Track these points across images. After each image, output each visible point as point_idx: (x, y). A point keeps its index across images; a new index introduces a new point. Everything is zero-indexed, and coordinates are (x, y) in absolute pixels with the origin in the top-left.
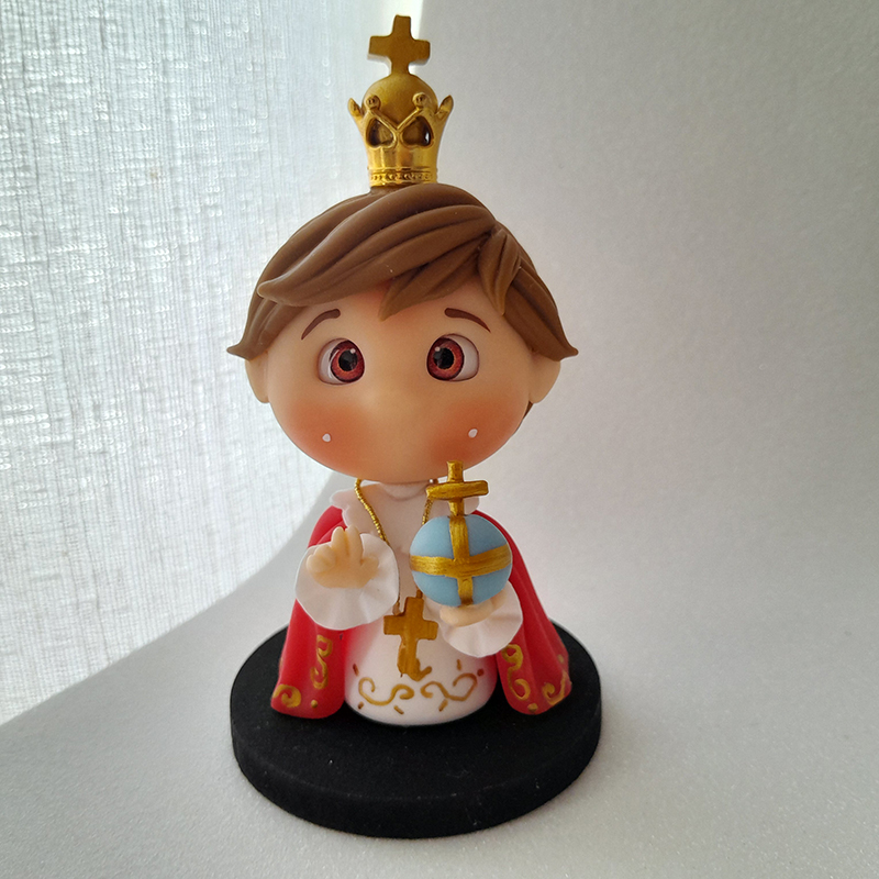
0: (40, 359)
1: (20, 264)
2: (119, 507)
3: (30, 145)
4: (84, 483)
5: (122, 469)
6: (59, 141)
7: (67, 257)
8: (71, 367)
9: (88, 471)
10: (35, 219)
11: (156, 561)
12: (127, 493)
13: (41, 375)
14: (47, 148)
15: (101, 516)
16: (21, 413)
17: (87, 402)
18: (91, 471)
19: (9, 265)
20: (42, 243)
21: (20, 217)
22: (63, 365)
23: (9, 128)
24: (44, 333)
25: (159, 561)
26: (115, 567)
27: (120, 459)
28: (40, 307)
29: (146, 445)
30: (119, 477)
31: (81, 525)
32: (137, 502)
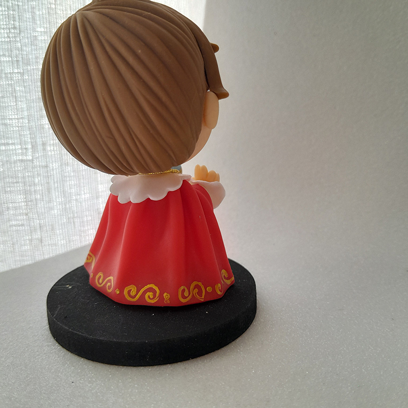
0: (18, 119)
1: (10, 73)
2: (54, 194)
3: (17, 18)
4: (36, 181)
5: (55, 176)
6: (31, 16)
7: (32, 71)
8: (33, 124)
9: (39, 175)
10: (18, 52)
11: (71, 223)
12: (58, 188)
13: (18, 127)
14: (25, 19)
15: (44, 197)
16: (8, 144)
17: (39, 141)
18: (40, 175)
19: (5, 74)
20: (21, 63)
21: (11, 51)
22: (29, 123)
23: (8, 9)
24: (20, 107)
25: (73, 223)
26: (50, 224)
27: (55, 171)
28: (19, 94)
29: (68, 165)
30: (54, 179)
31: (34, 201)
32: (62, 193)
